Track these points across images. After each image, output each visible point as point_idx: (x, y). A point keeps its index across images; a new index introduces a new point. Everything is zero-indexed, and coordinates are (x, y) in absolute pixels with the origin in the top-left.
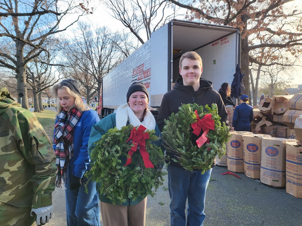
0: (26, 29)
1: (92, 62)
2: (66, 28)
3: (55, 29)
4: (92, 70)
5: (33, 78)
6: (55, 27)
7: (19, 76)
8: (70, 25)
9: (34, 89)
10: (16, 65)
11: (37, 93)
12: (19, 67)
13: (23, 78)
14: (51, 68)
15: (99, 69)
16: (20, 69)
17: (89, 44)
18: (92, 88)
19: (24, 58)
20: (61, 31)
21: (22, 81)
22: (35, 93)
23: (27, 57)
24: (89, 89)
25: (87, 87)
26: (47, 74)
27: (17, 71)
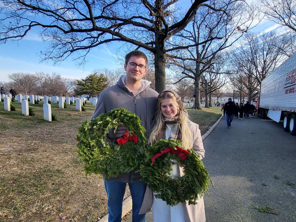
0: (203, 51)
1: (256, 67)
2: (232, 44)
3: (223, 46)
4: (255, 74)
5: (206, 84)
6: (224, 44)
7: (196, 83)
8: (236, 41)
9: (206, 91)
10: (195, 76)
11: (208, 94)
12: (197, 77)
13: (198, 84)
14: (220, 75)
15: (263, 73)
16: (197, 78)
17: (254, 52)
18: (254, 90)
19: (200, 71)
20: (227, 47)
21: (197, 86)
22: (206, 94)
23: (202, 70)
24: (252, 91)
25: (249, 89)
26: (217, 80)
27: (195, 80)
